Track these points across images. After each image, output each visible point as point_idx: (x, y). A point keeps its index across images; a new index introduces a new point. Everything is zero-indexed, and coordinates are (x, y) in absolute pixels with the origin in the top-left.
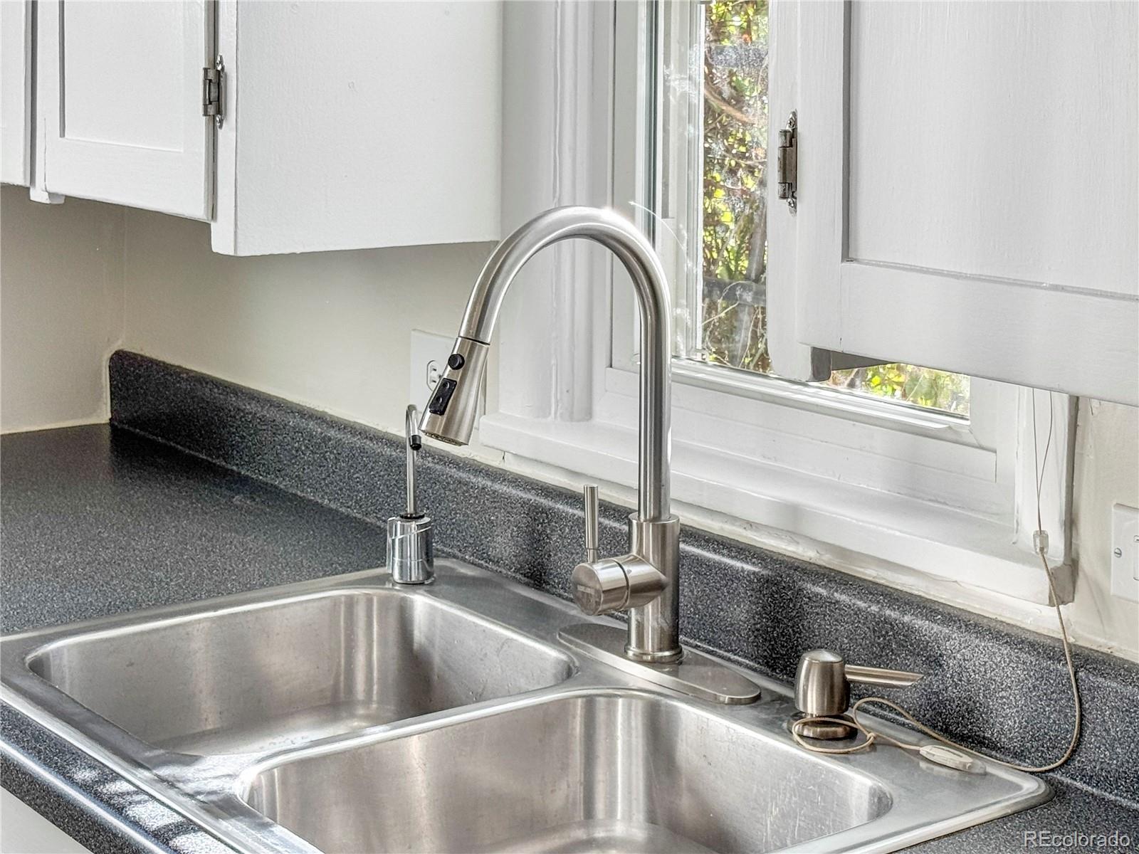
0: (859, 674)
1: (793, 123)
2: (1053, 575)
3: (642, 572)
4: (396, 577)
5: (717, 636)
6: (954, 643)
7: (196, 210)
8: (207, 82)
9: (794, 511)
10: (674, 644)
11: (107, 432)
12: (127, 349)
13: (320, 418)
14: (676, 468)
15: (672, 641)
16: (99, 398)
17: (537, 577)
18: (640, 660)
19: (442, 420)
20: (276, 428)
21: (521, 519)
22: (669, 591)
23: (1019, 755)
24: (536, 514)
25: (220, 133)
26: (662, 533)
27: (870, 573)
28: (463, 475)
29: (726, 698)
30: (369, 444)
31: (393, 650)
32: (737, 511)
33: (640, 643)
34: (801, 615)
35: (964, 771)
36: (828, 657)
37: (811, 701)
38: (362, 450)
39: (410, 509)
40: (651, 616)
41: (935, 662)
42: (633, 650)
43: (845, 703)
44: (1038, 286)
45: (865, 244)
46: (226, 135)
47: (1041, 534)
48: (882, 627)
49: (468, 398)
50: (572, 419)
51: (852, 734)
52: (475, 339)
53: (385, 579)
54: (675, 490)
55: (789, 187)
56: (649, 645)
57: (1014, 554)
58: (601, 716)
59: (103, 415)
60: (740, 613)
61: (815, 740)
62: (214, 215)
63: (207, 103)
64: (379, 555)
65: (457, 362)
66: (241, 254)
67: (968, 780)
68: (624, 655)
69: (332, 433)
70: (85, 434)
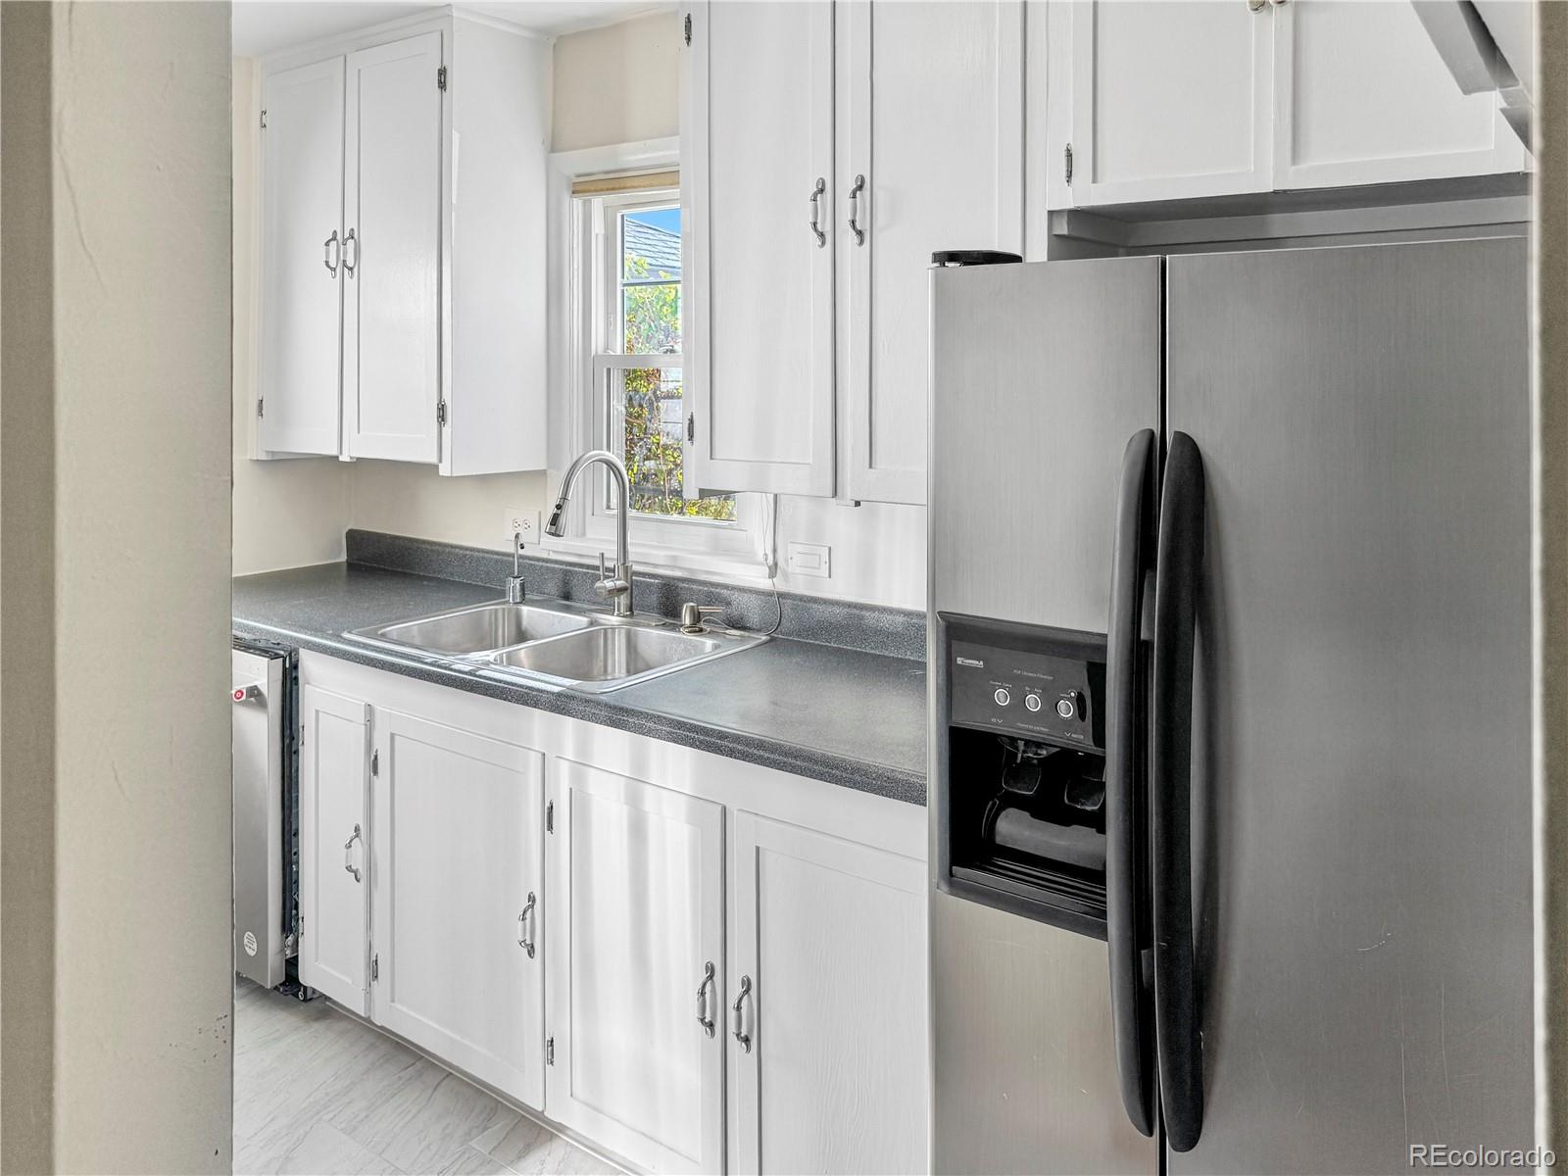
0: (702, 609)
1: (692, 416)
2: (770, 569)
3: (620, 583)
4: (511, 601)
5: (646, 608)
6: (735, 596)
7: (434, 460)
8: (439, 409)
9: (674, 558)
10: (631, 610)
11: (345, 567)
12: (354, 528)
13: (461, 548)
14: (630, 548)
15: (631, 609)
16: (340, 552)
17: (567, 596)
18: (618, 615)
19: (554, 527)
20: (439, 553)
21: (560, 576)
22: (629, 591)
23: (759, 631)
24: (566, 573)
25: (443, 429)
26: (626, 569)
27: (703, 577)
28: (533, 562)
29: (654, 624)
30: (486, 555)
31: (513, 629)
32: (652, 561)
33: (619, 610)
34: (678, 595)
35: (741, 636)
36: (692, 604)
37: (687, 620)
38: (483, 558)
39: (516, 574)
40: (623, 600)
41: (729, 604)
42: (616, 612)
43: (699, 621)
44: (775, 462)
45: (718, 454)
46: (446, 430)
47: (766, 554)
48: (709, 595)
49: (562, 520)
50: (577, 536)
51: (701, 630)
52: (564, 498)
53: (508, 602)
54: (631, 557)
55: (691, 437)
56: (622, 611)
57: (759, 564)
58: (609, 635)
59: (343, 558)
60: (654, 599)
61: (690, 632)
62: (440, 461)
63: (439, 417)
64: (502, 594)
65: (559, 507)
66: (454, 475)
67: (743, 639)
68: (613, 615)
69: (468, 552)
70: (336, 565)
